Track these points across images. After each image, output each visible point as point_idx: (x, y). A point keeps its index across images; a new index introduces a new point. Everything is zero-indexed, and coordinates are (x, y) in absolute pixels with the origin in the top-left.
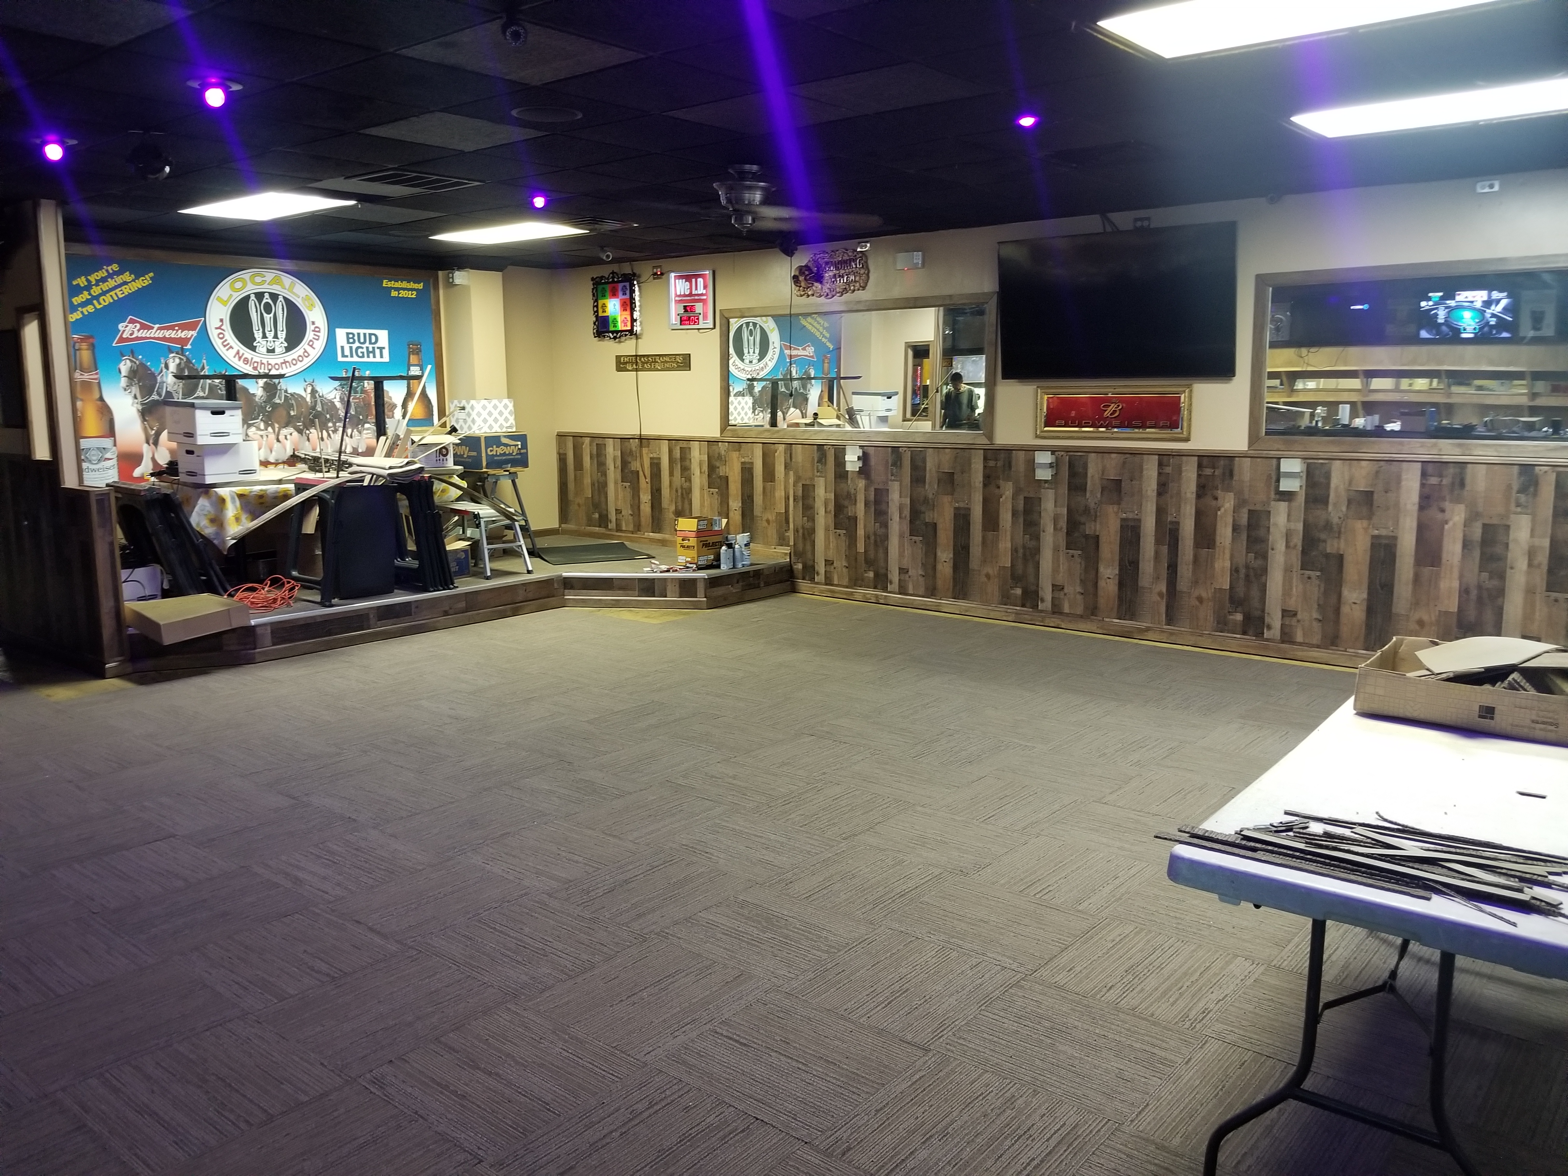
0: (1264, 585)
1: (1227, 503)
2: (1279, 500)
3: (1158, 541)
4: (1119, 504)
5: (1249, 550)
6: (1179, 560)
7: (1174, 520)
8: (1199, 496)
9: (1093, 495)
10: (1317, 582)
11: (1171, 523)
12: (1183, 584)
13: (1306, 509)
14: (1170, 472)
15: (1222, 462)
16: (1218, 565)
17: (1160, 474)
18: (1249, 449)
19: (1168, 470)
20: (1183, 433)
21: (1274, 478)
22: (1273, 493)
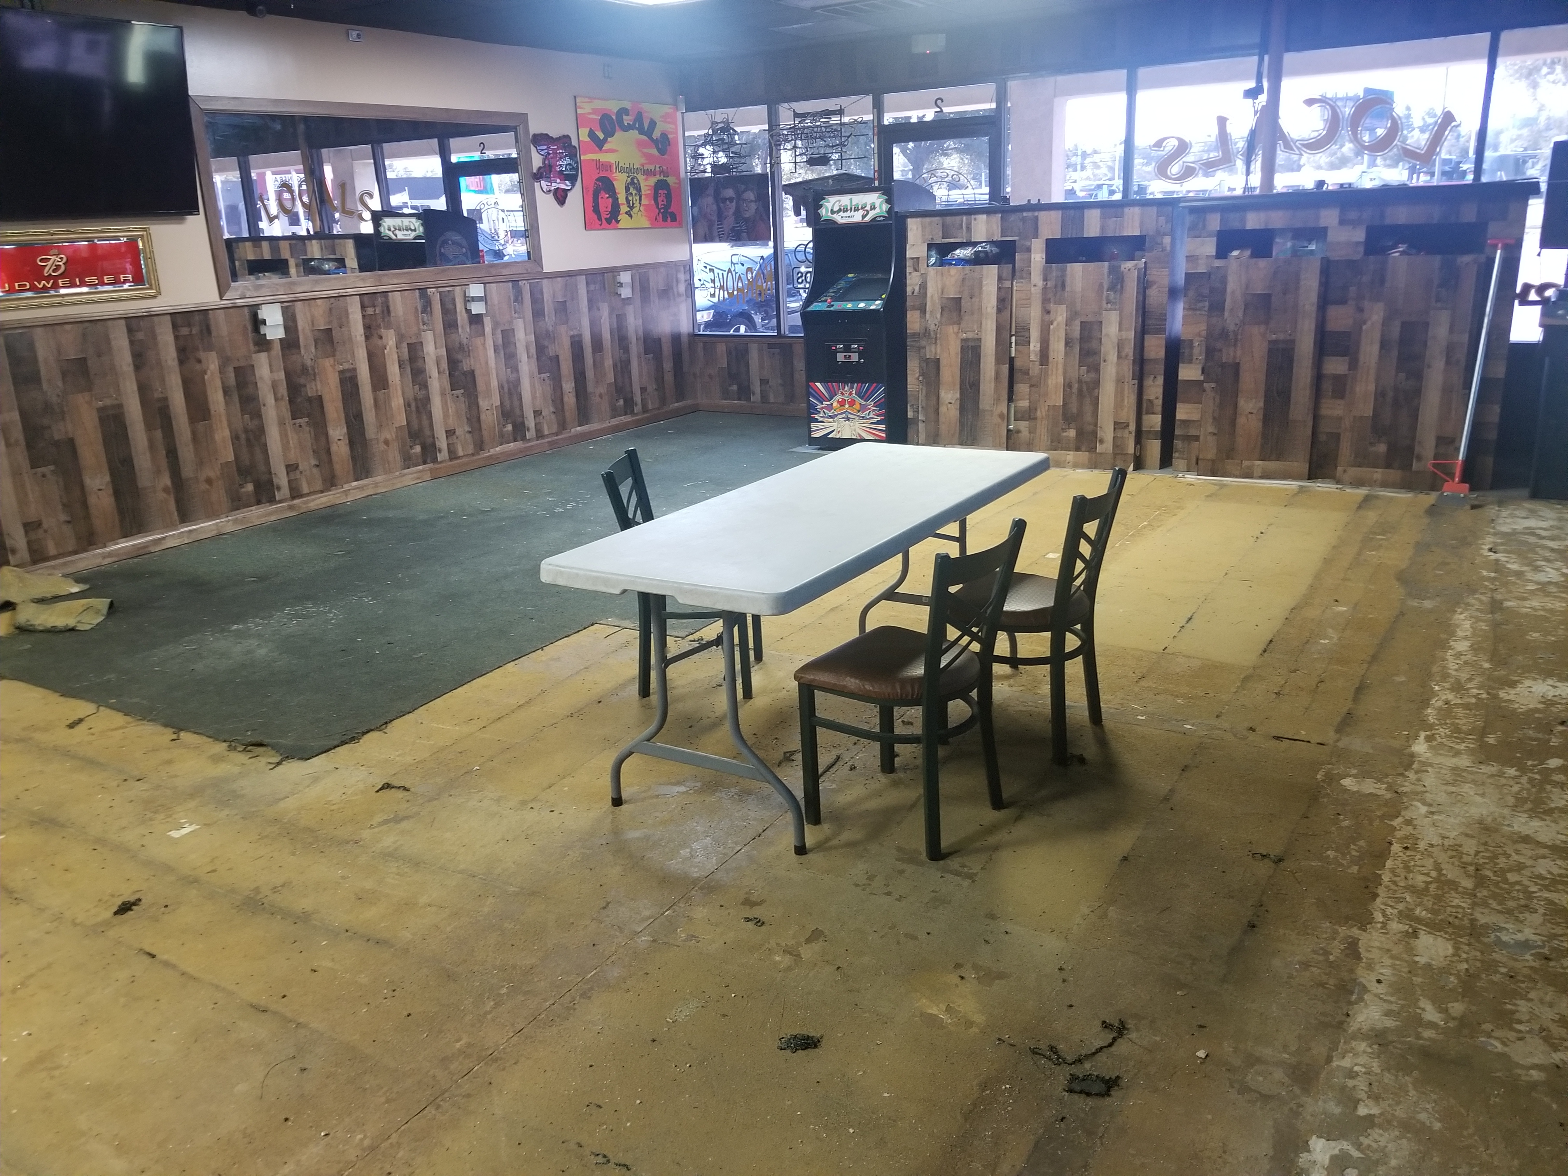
0: (266, 445)
1: (212, 363)
2: (259, 351)
3: (149, 427)
4: (90, 390)
5: (243, 411)
6: (178, 443)
7: (161, 395)
8: (181, 362)
9: (52, 385)
10: (307, 429)
11: (159, 400)
12: (187, 470)
13: (283, 355)
14: (141, 338)
15: (197, 318)
16: (218, 437)
17: (132, 343)
18: (221, 299)
19: (140, 336)
20: (150, 288)
21: (250, 328)
22: (251, 345)
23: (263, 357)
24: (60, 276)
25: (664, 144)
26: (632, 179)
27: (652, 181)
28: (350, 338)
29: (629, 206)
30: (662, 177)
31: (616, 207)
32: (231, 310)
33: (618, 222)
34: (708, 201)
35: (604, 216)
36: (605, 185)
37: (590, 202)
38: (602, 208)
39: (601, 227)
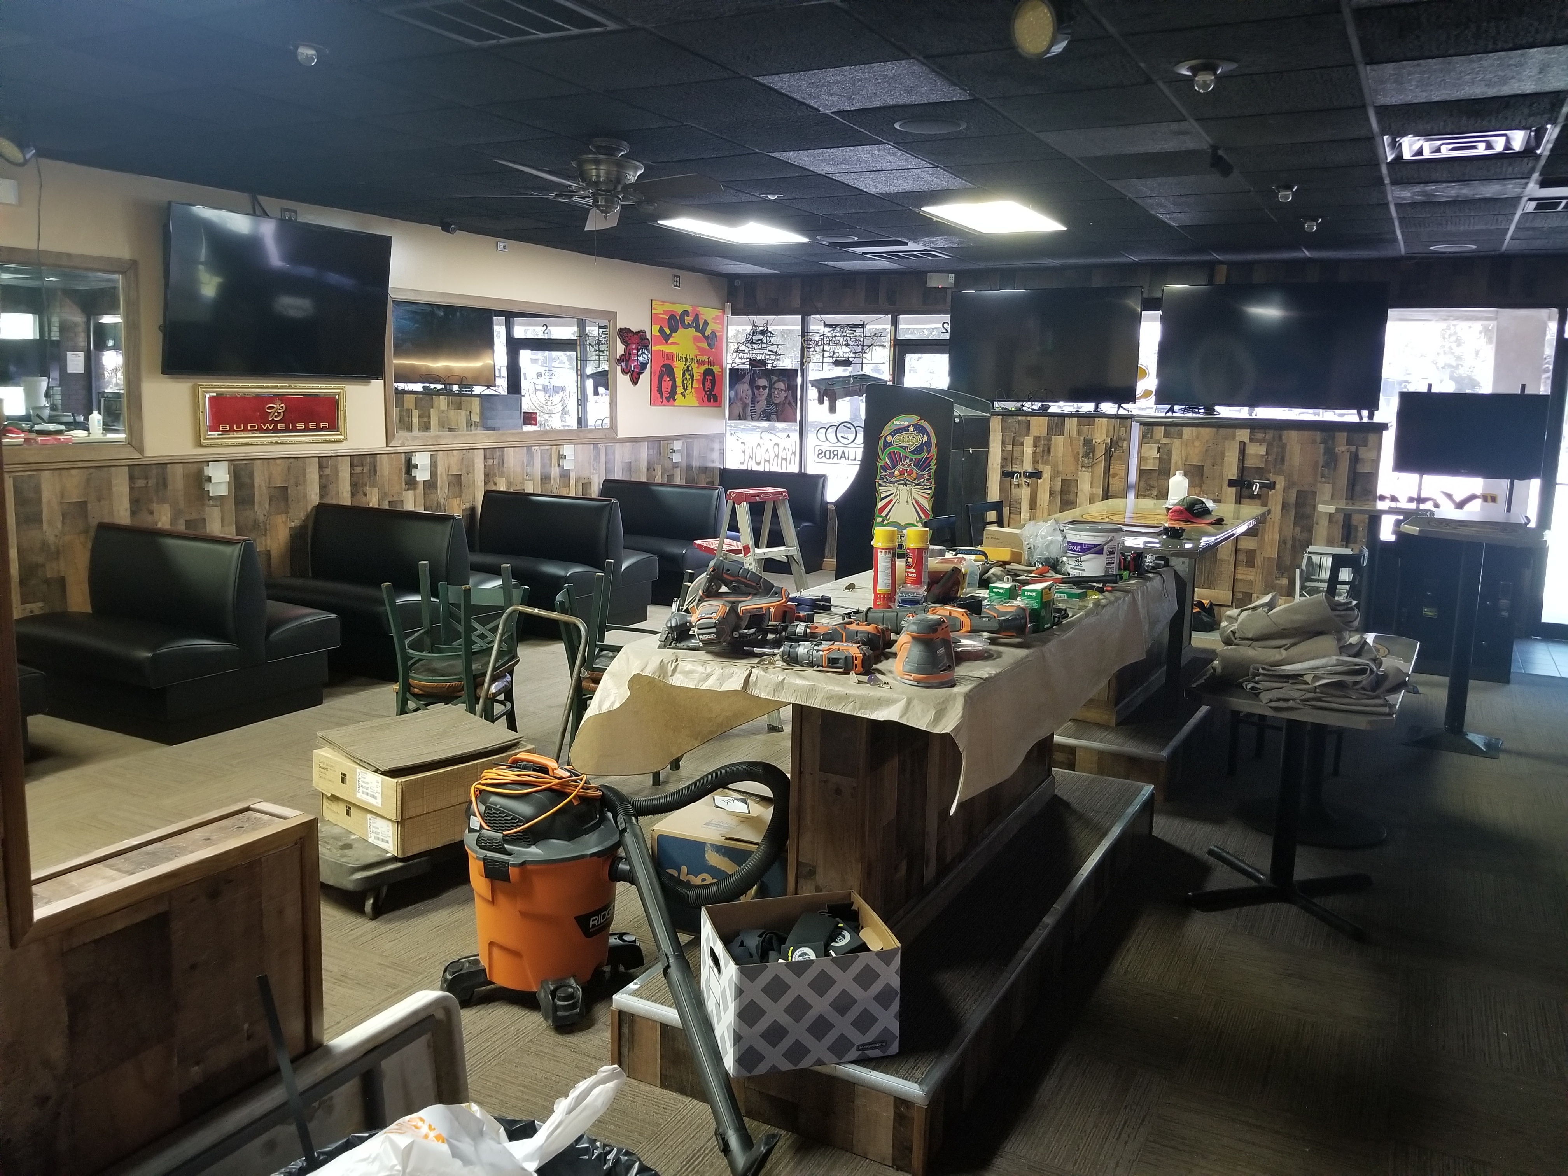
1: (374, 497)
2: (409, 490)
4: (287, 513)
8: (354, 495)
9: (261, 507)
13: (424, 493)
14: (327, 473)
15: (368, 460)
17: (321, 477)
18: (387, 446)
19: (327, 472)
20: (341, 435)
21: (404, 470)
22: (404, 484)
23: (411, 493)
24: (279, 421)
25: (713, 341)
26: (688, 367)
27: (703, 369)
28: (474, 483)
29: (684, 389)
30: (710, 367)
31: (674, 388)
32: (393, 455)
33: (675, 400)
34: (744, 388)
35: (665, 395)
36: (668, 370)
37: (656, 384)
38: (664, 389)
39: (662, 404)
